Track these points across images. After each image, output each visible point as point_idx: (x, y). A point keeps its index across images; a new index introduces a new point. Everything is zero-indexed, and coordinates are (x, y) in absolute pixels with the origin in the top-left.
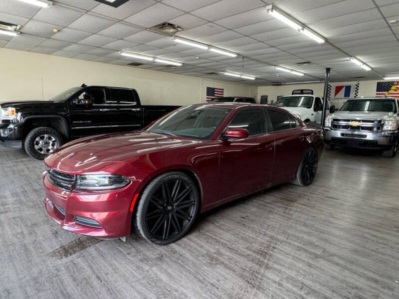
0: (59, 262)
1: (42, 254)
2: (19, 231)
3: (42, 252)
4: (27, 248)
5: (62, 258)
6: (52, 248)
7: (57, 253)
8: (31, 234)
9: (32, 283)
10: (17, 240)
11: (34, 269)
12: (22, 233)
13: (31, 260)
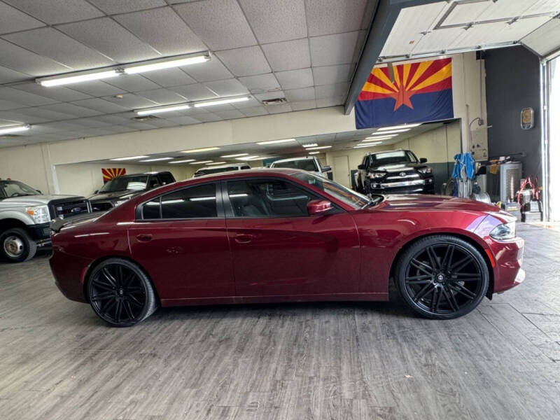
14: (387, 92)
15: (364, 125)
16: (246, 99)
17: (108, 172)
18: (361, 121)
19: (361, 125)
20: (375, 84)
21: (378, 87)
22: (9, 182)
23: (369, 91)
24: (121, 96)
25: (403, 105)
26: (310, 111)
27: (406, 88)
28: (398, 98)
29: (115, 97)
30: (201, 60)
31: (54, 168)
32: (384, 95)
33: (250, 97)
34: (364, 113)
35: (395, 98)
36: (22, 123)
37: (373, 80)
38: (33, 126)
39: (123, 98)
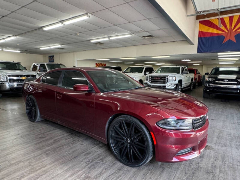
0: (212, 146)
1: (217, 152)
2: (222, 175)
3: (216, 153)
4: (223, 159)
5: (210, 146)
6: (210, 152)
7: (210, 148)
8: (215, 167)
9: (227, 146)
10: (226, 168)
11: (224, 149)
12: (220, 171)
13: (223, 153)
14: (220, 32)
15: (203, 51)
16: (130, 36)
17: (98, 64)
18: (201, 49)
19: (200, 50)
20: (213, 28)
21: (215, 29)
22: (61, 65)
23: (209, 32)
24: (78, 34)
25: (230, 40)
26: (173, 42)
27: (233, 30)
28: (227, 36)
29: (76, 34)
30: (85, 18)
31: (76, 61)
32: (218, 34)
33: (131, 35)
34: (203, 44)
35: (224, 36)
36: (59, 44)
37: (212, 25)
38: (63, 45)
39: (79, 35)
